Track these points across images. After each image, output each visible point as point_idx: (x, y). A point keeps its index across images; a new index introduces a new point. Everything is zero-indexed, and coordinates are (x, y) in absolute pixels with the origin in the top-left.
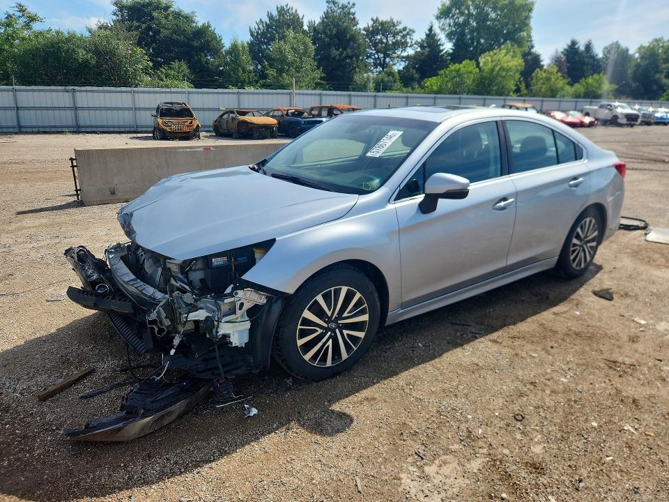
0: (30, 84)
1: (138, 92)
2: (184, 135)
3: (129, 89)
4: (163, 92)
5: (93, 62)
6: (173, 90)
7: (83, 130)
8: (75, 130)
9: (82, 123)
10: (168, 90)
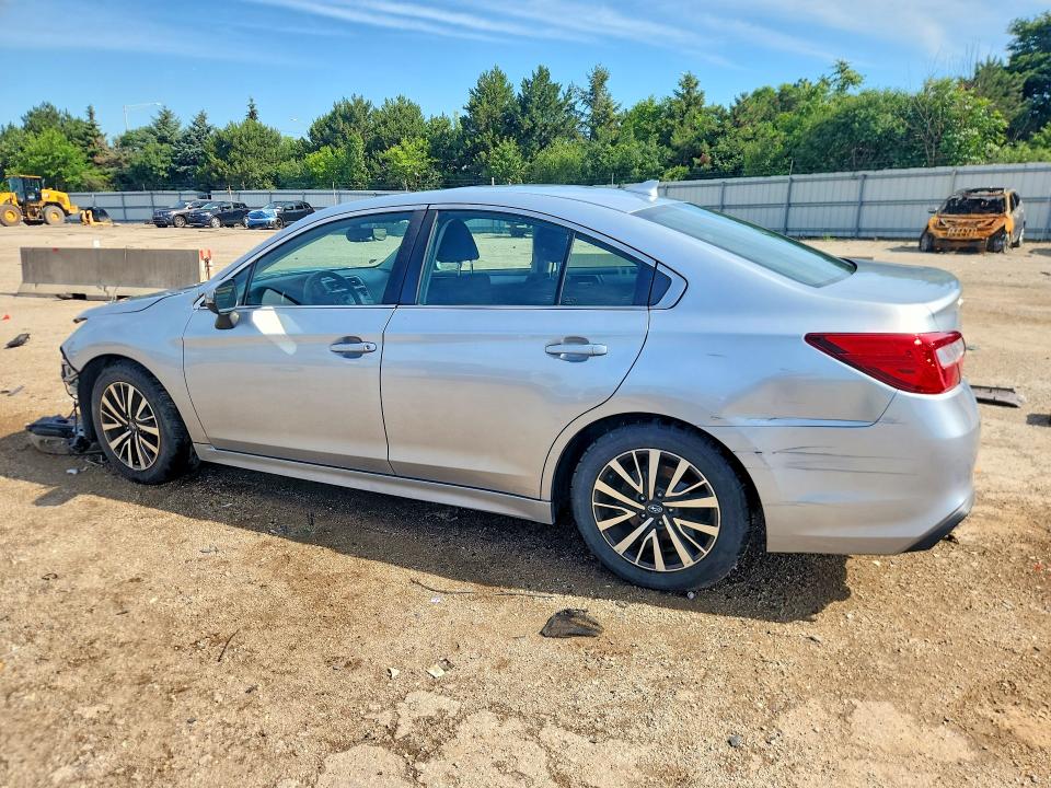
0: (810, 170)
1: (964, 173)
2: (966, 245)
3: (949, 169)
4: (1009, 171)
5: (902, 131)
6: (1031, 165)
7: (863, 234)
8: (854, 234)
9: (864, 225)
10: (1021, 166)
